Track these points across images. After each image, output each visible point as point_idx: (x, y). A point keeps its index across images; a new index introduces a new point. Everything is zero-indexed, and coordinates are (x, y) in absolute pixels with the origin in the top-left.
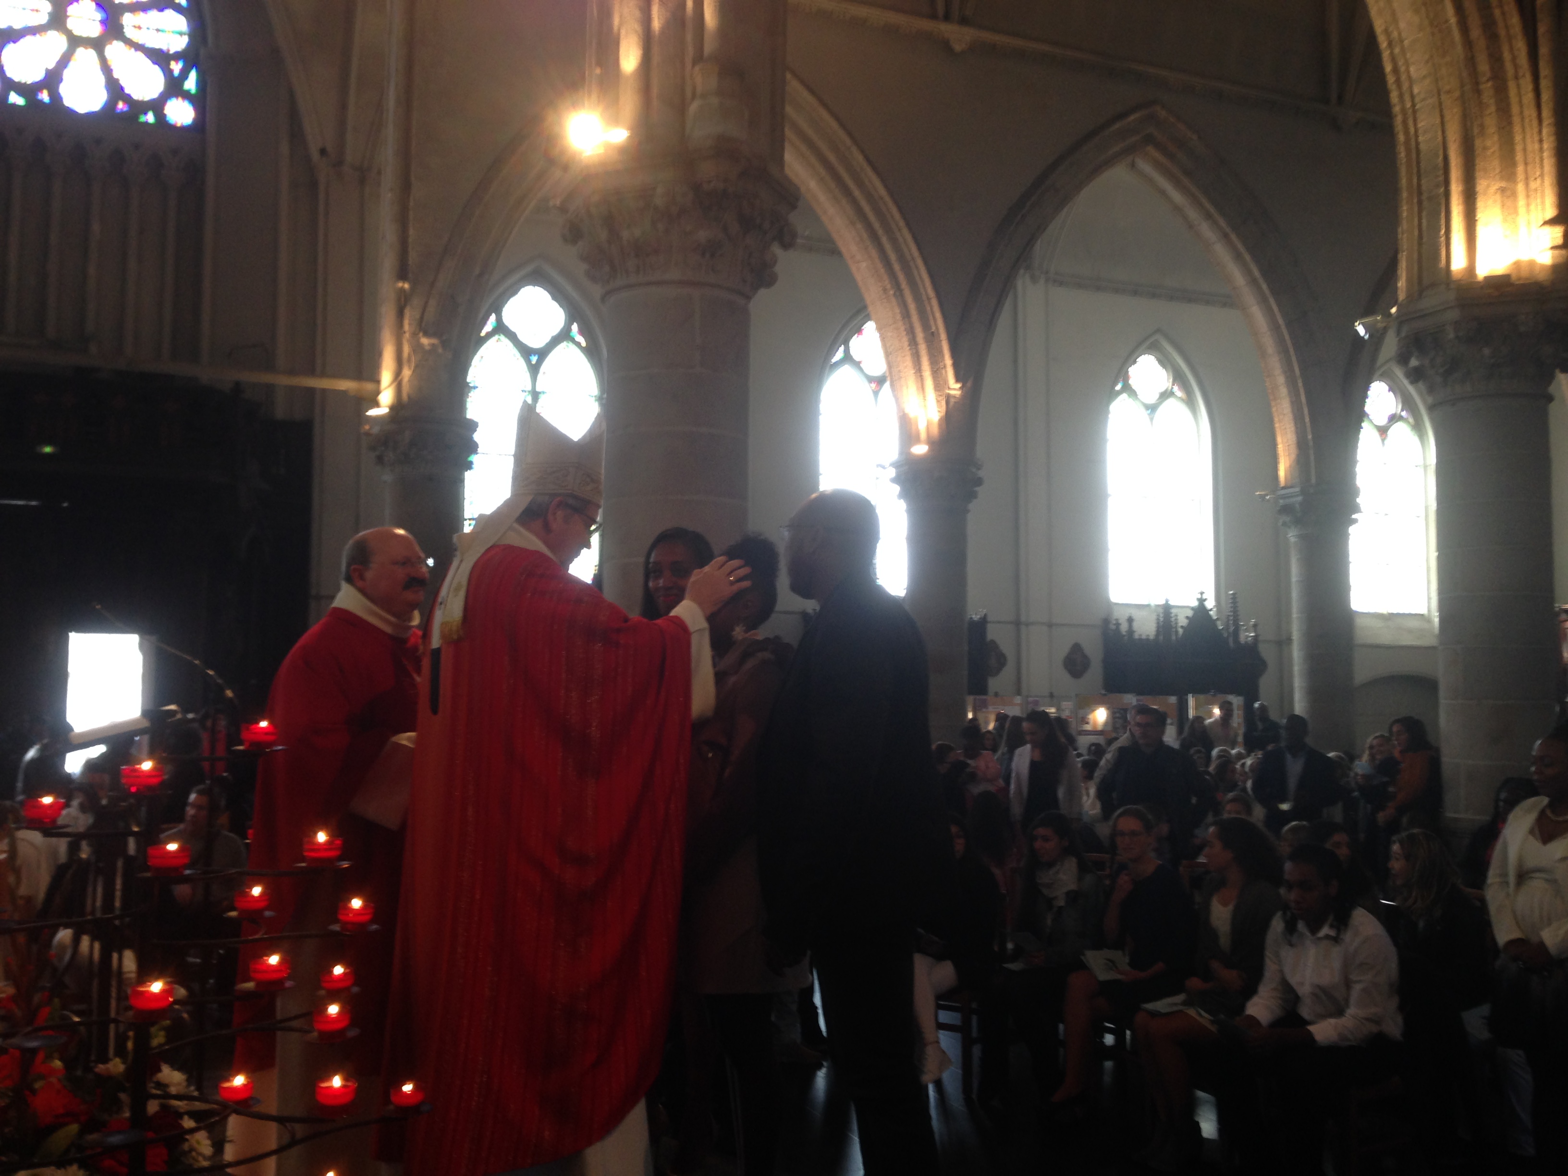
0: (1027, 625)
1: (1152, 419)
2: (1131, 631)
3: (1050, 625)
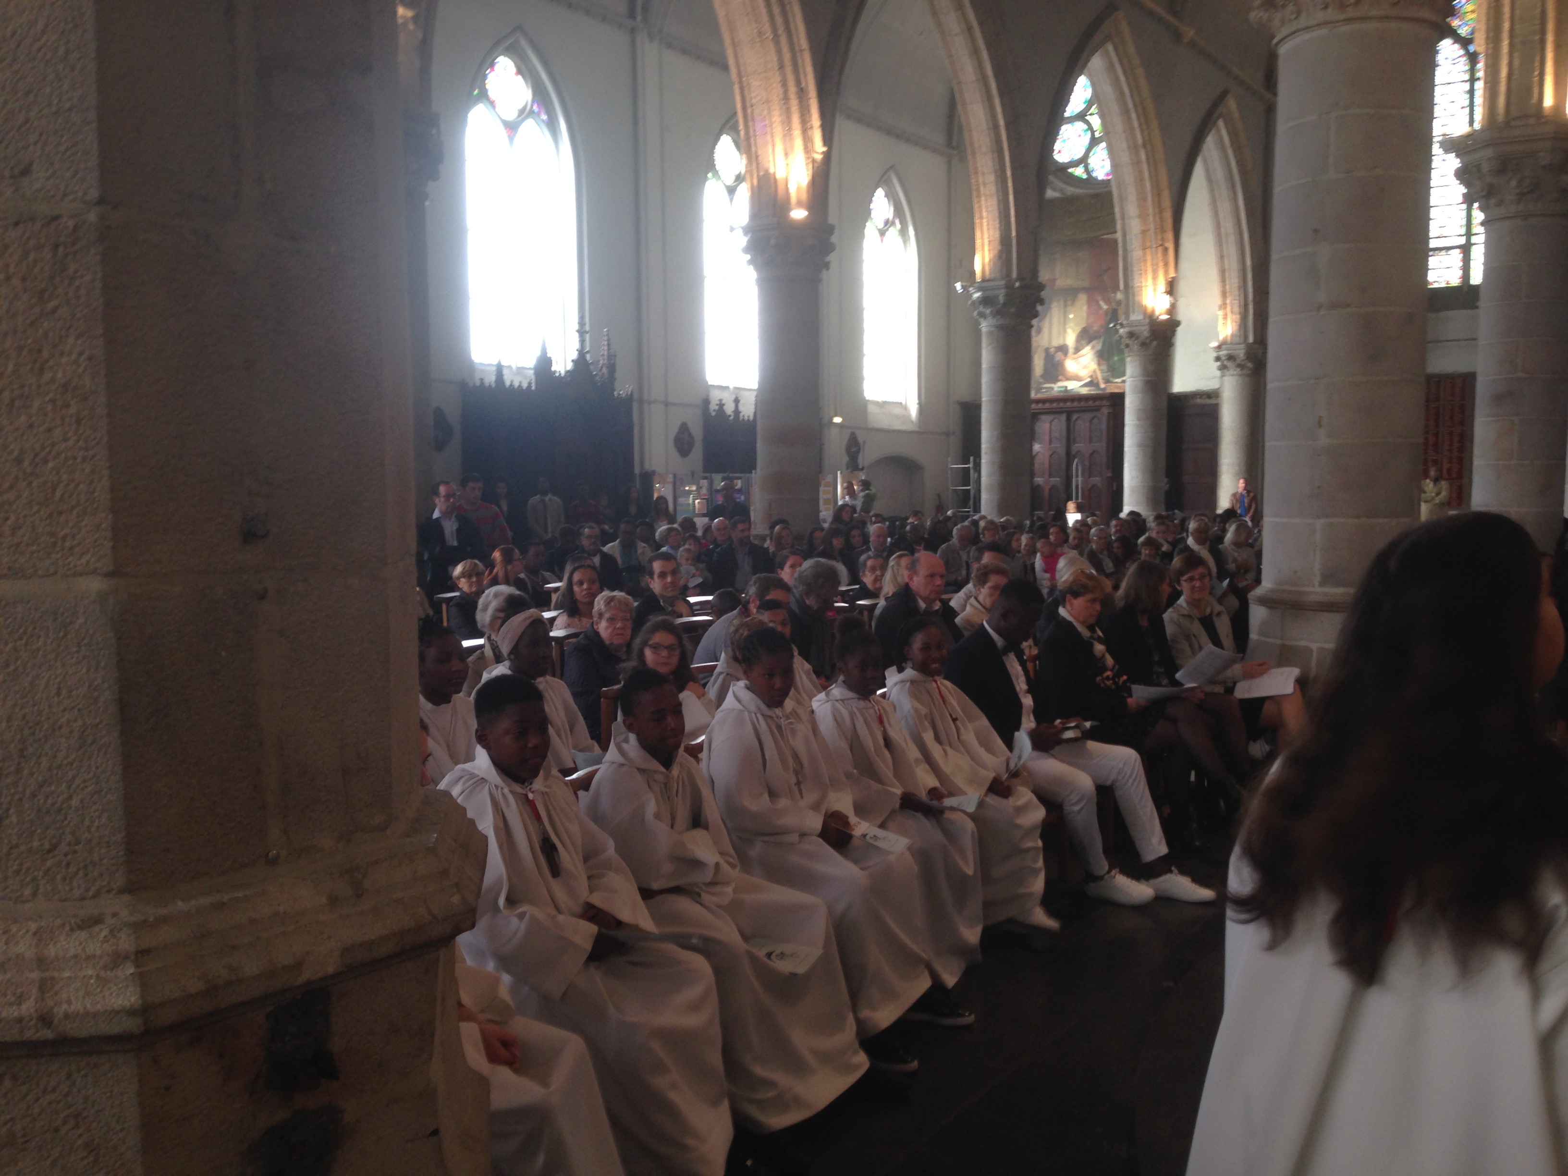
0: (650, 403)
1: (731, 200)
2: (737, 412)
3: (667, 404)
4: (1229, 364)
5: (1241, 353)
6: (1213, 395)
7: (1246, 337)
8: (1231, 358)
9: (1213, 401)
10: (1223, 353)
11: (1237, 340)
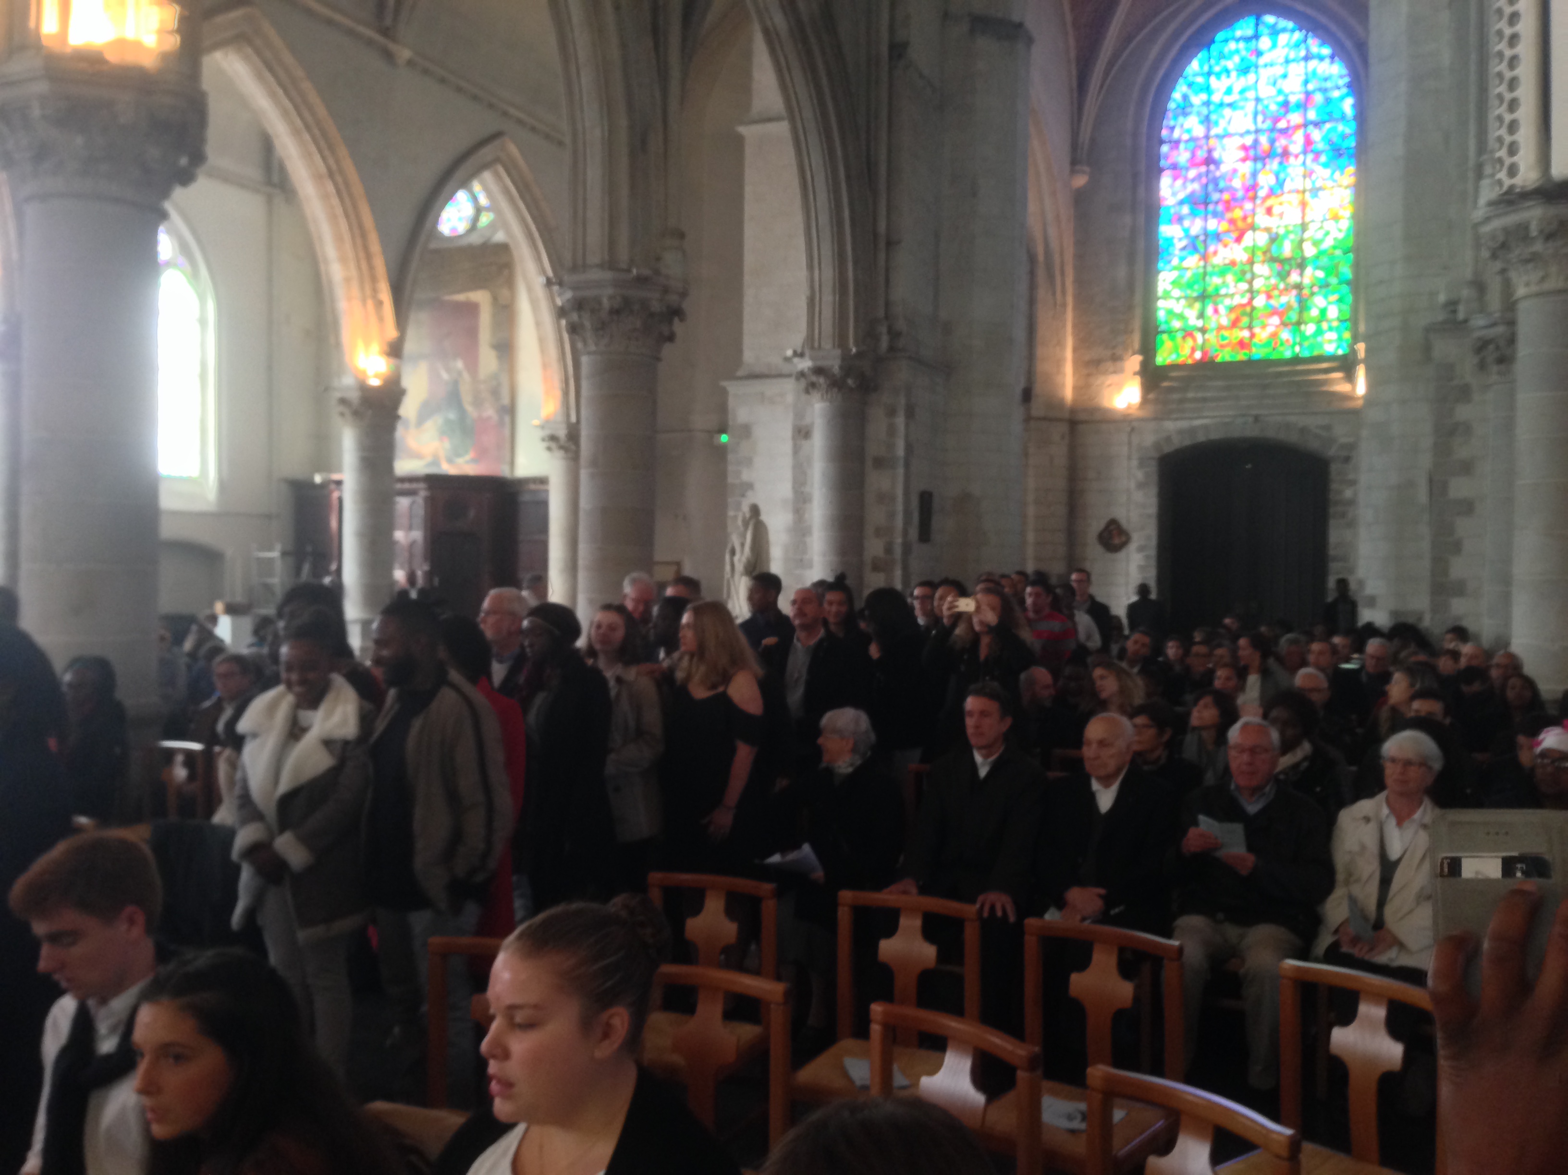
4: (553, 445)
5: (562, 433)
6: (543, 481)
7: (568, 416)
8: (553, 438)
9: (541, 487)
10: (547, 432)
11: (560, 418)
